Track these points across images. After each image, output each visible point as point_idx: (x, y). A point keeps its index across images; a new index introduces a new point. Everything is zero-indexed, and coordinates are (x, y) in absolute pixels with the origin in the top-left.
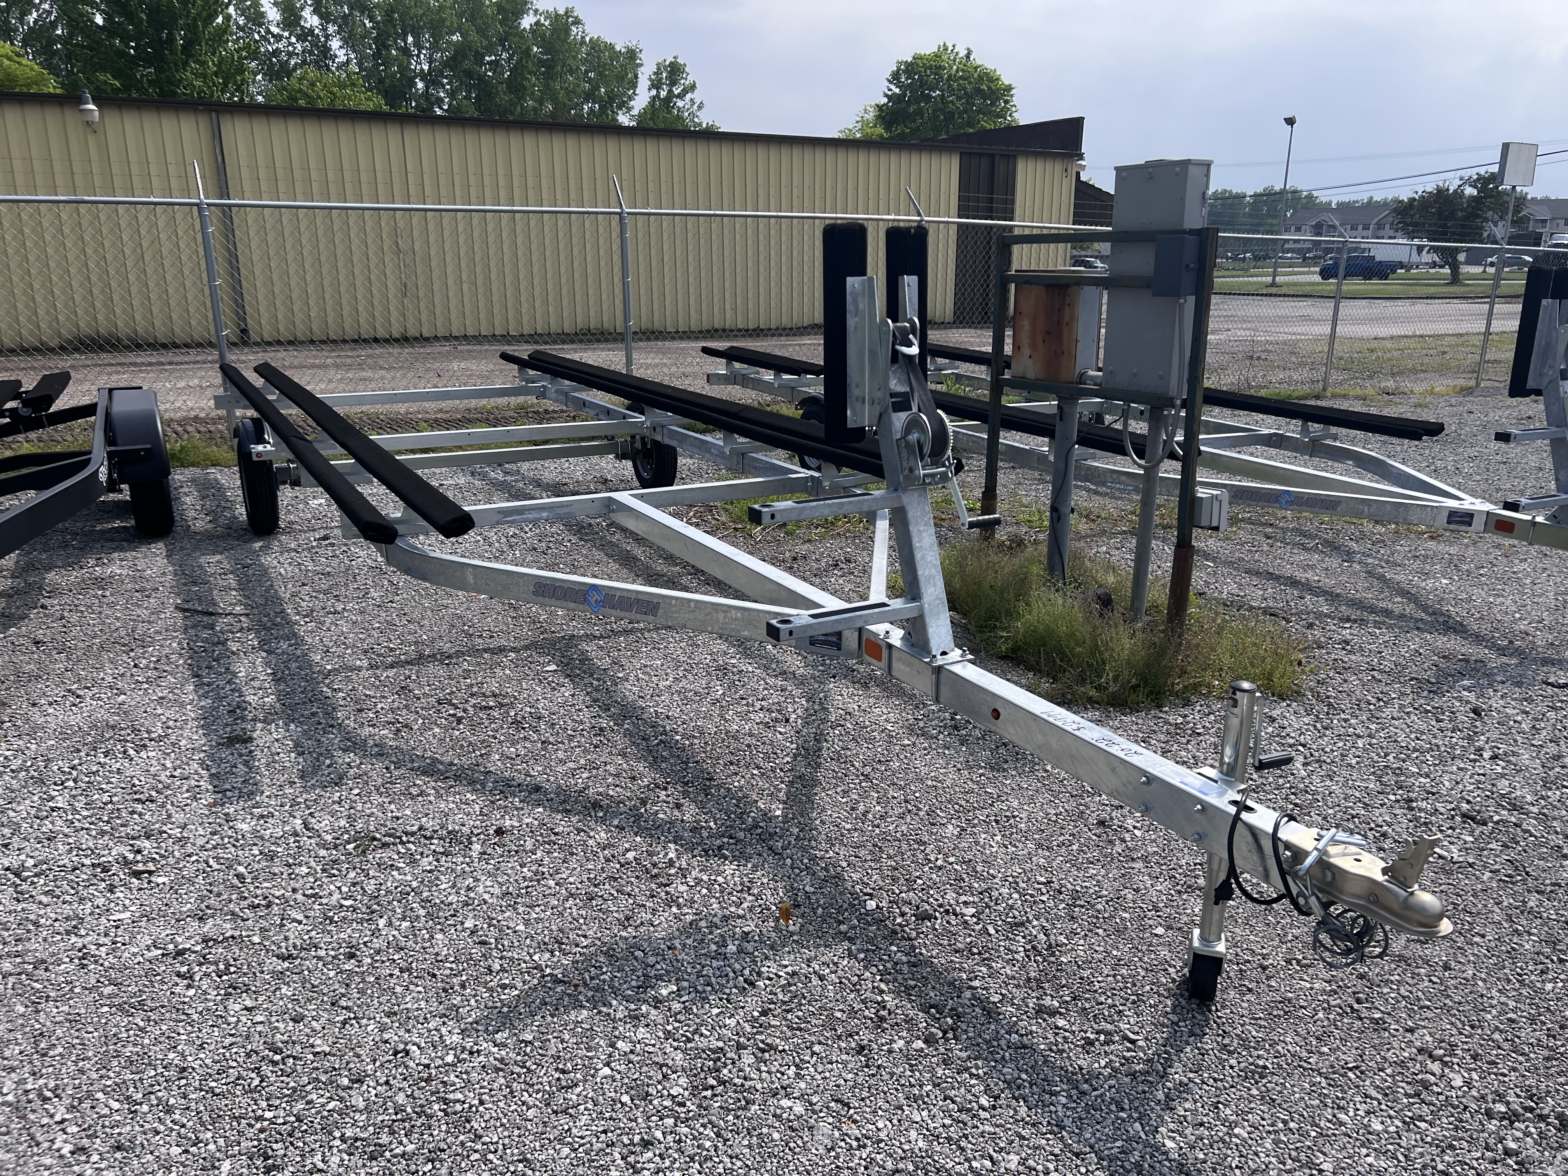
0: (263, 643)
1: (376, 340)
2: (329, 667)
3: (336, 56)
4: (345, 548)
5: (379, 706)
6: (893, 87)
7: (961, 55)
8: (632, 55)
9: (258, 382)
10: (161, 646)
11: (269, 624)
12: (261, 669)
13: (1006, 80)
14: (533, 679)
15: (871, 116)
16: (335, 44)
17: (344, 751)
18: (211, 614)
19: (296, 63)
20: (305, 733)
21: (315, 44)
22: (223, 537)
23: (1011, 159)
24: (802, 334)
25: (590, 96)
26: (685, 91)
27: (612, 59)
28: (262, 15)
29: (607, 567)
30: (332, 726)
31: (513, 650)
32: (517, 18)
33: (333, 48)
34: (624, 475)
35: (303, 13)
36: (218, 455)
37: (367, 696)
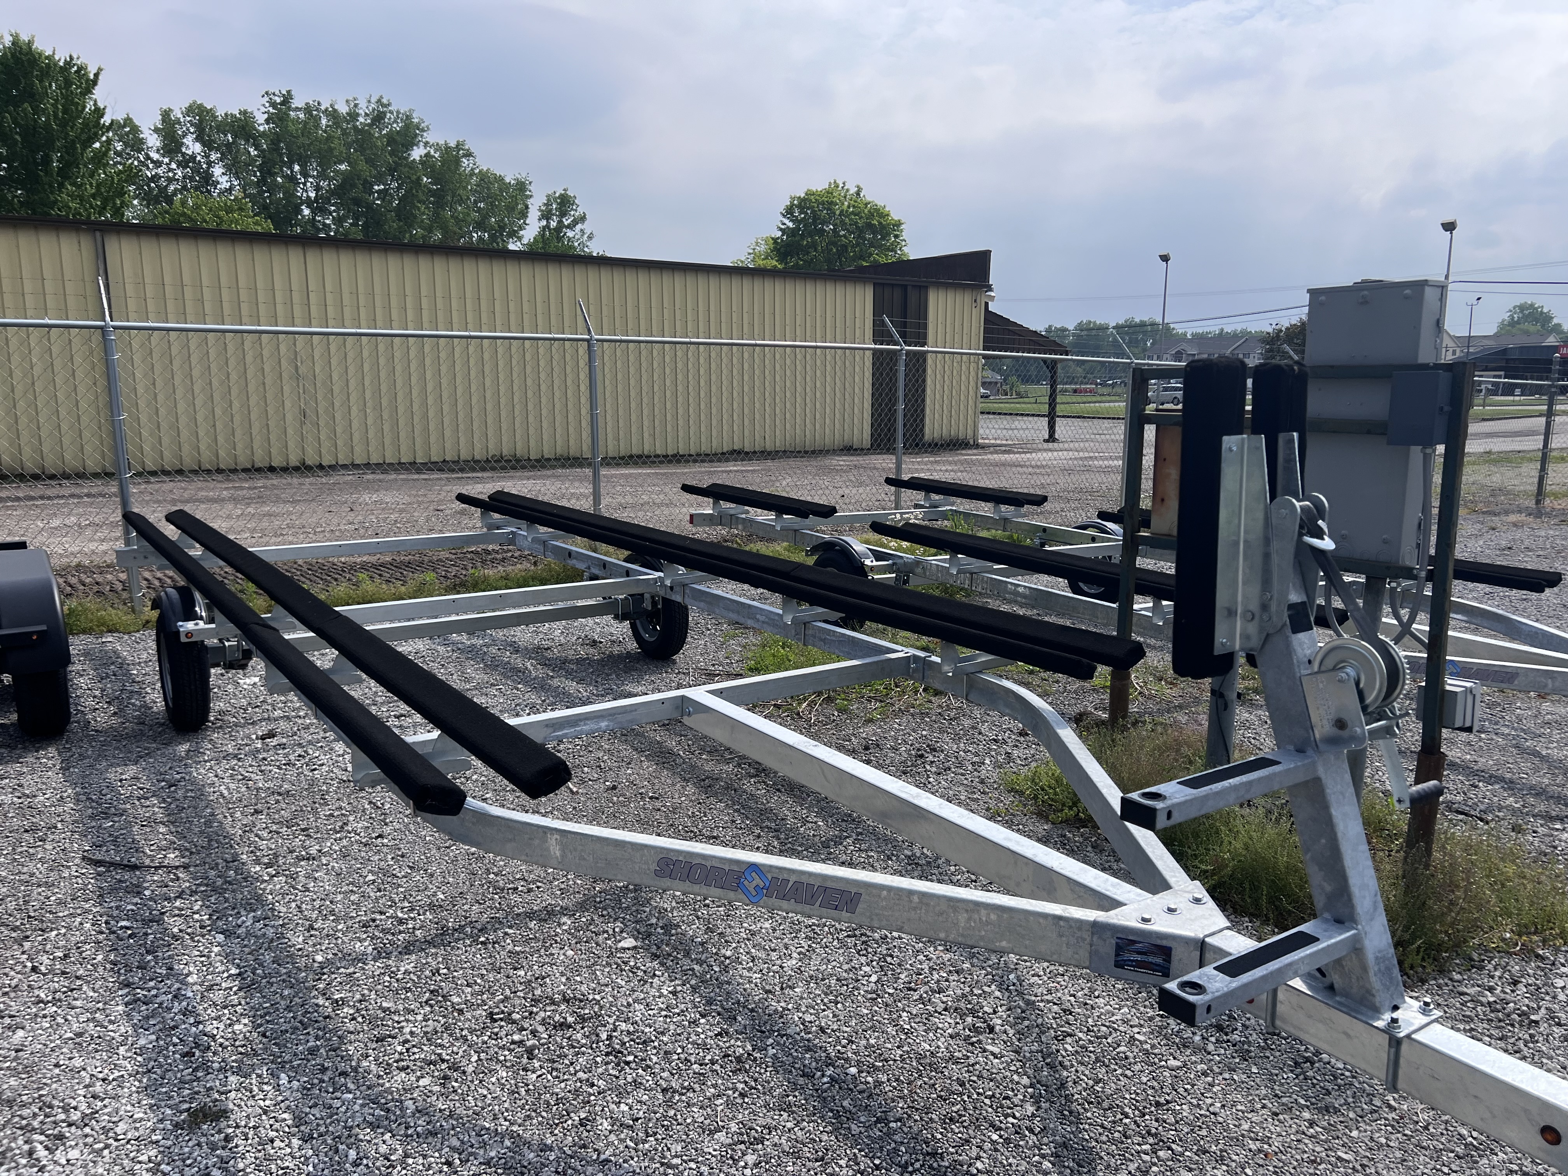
0: (217, 914)
1: (272, 469)
2: (319, 958)
3: (218, 183)
4: (300, 751)
5: (407, 1030)
6: (786, 221)
7: (851, 192)
8: (521, 187)
9: (171, 532)
10: (69, 928)
11: (219, 882)
12: (221, 968)
13: (895, 216)
14: (609, 964)
15: (763, 248)
16: (218, 171)
17: (373, 1126)
18: (135, 867)
19: (176, 189)
20: (306, 1090)
21: (197, 170)
22: (137, 736)
23: (923, 289)
24: (727, 460)
25: (480, 225)
26: (575, 223)
27: (501, 191)
28: (142, 141)
29: (641, 767)
30: (344, 1074)
31: (564, 912)
32: (408, 150)
33: (216, 174)
34: (612, 634)
35: (185, 140)
36: (115, 619)
37: (384, 1010)
